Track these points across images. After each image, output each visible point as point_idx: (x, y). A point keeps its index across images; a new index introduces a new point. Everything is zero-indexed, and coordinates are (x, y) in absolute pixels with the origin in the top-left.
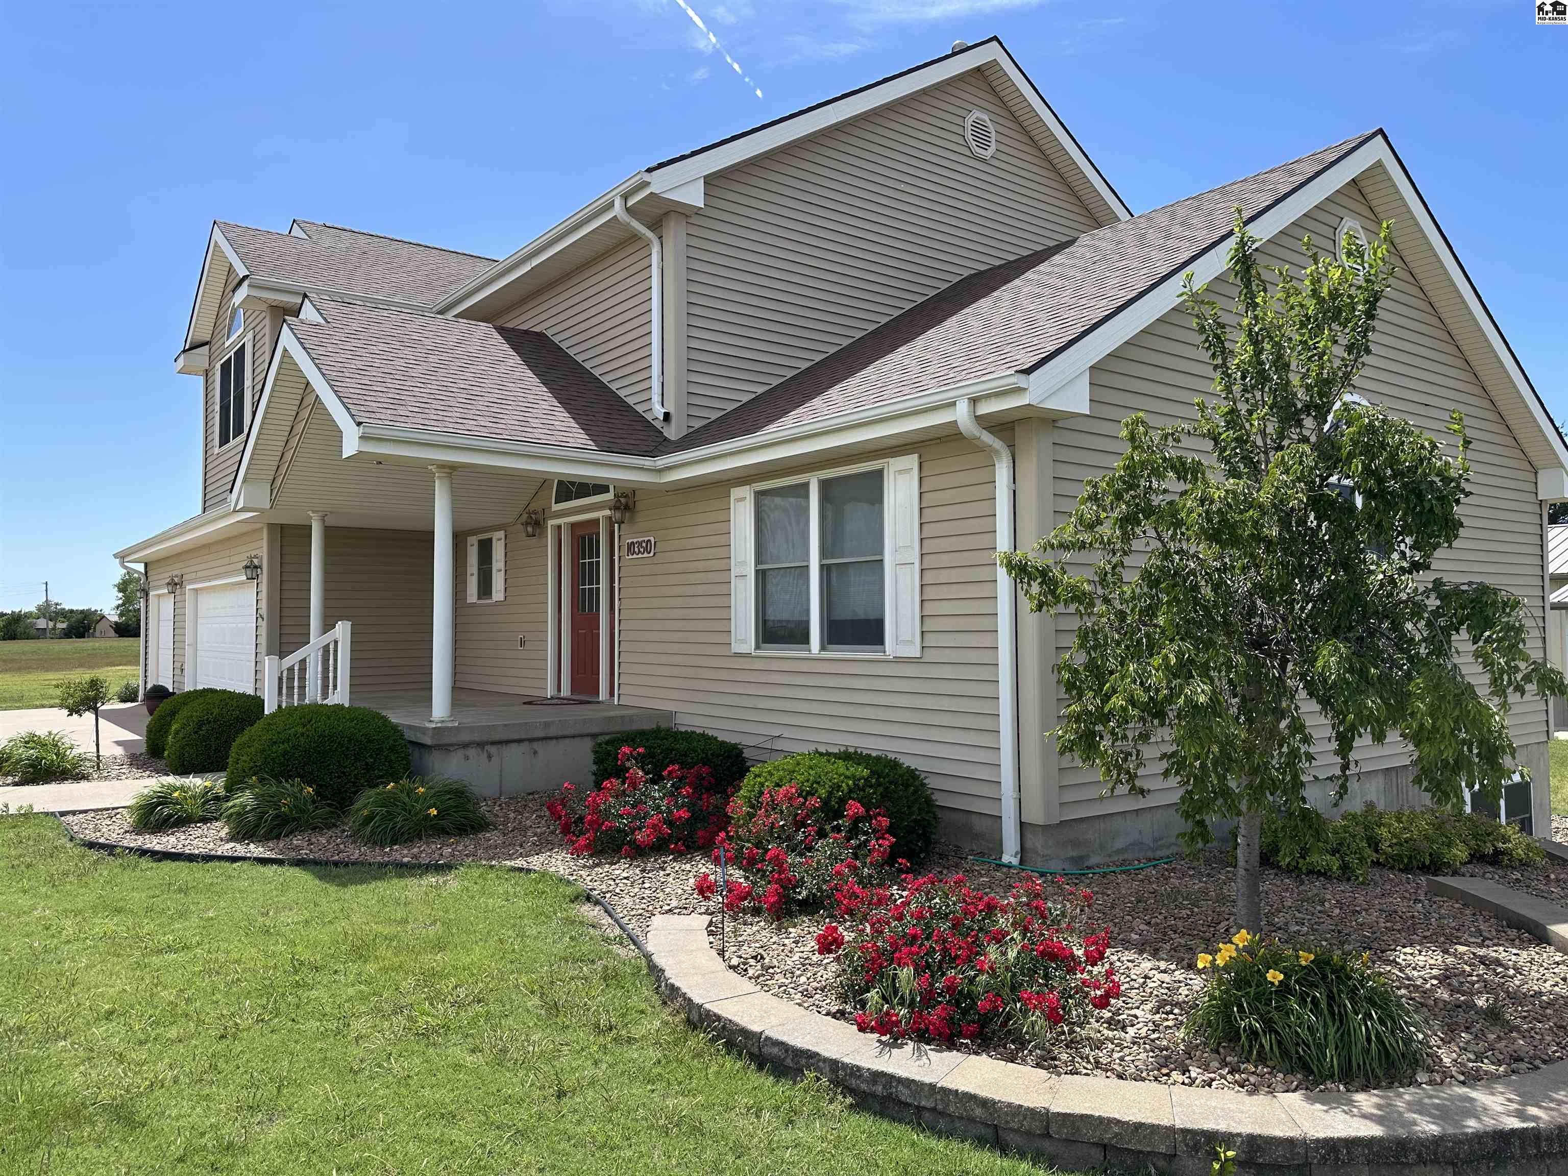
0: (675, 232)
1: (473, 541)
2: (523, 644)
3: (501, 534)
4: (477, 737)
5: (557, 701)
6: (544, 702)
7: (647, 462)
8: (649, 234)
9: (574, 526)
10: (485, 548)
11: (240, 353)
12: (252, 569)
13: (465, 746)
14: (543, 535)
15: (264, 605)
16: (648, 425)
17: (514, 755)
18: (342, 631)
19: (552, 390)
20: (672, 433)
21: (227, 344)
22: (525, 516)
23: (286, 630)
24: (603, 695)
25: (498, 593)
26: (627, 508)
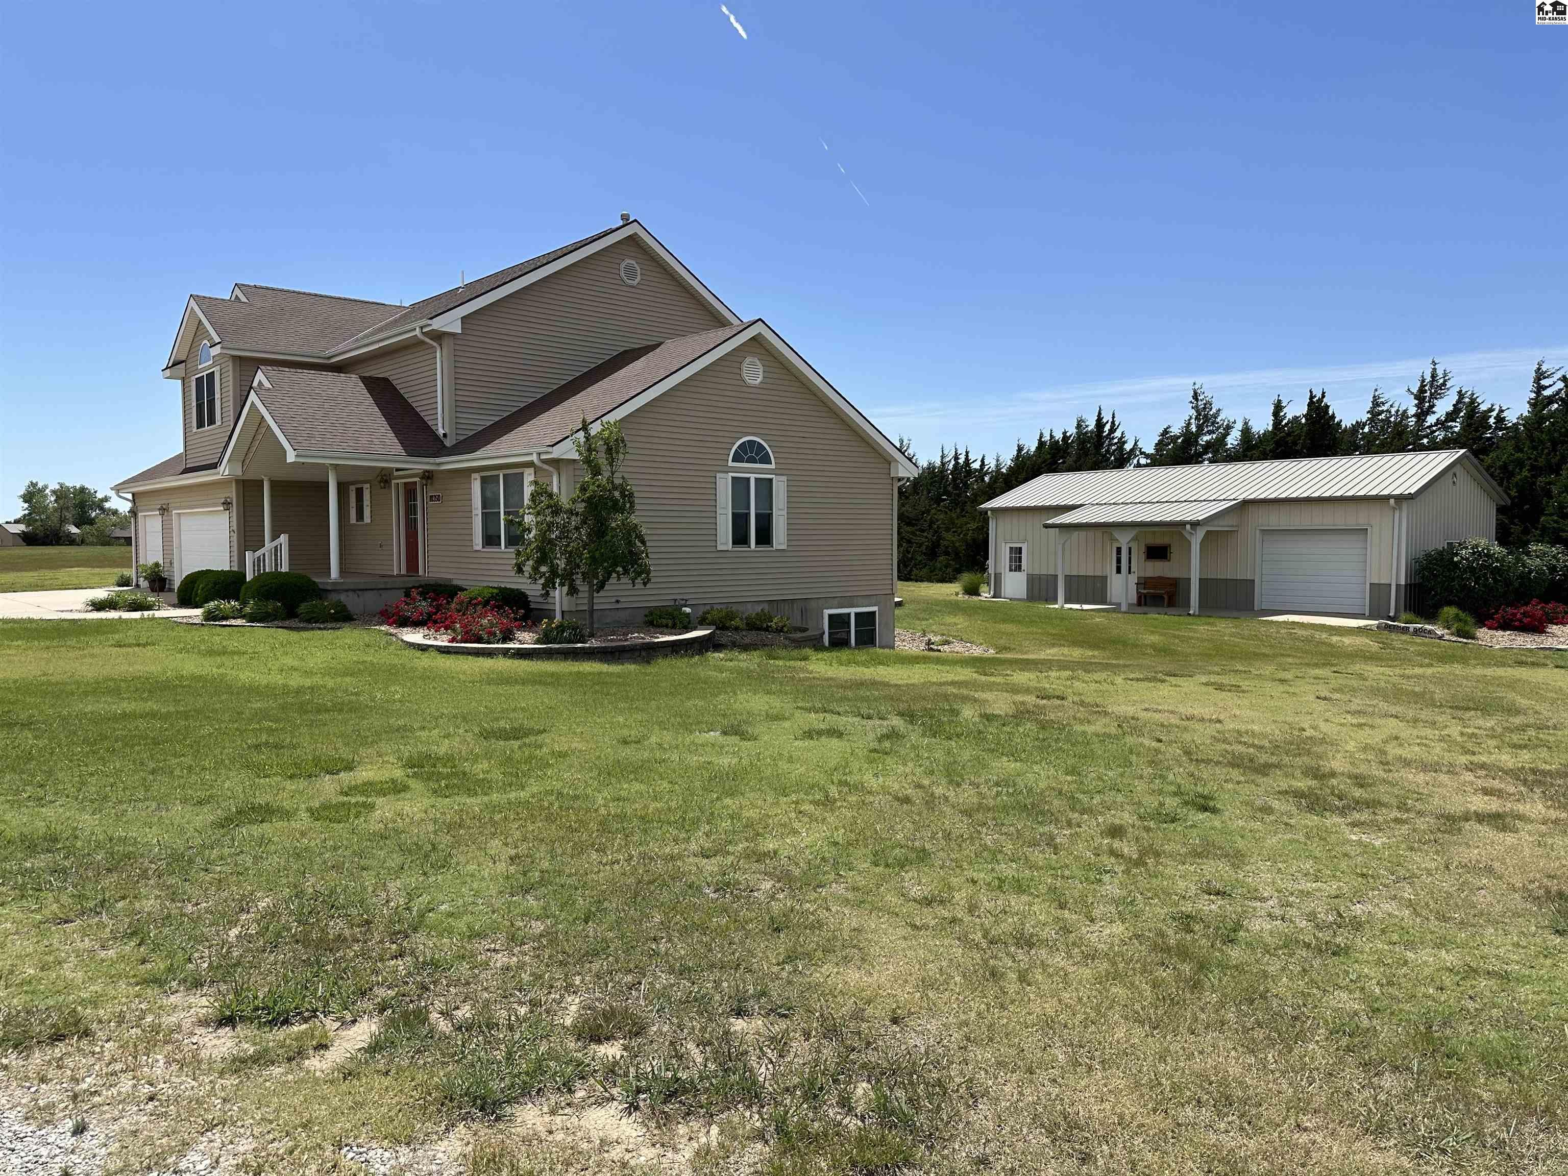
0: (446, 342)
1: (353, 489)
2: (381, 546)
3: (368, 486)
4: (352, 587)
5: (399, 576)
6: (393, 576)
7: (432, 460)
8: (435, 344)
9: (405, 483)
10: (360, 493)
11: (211, 376)
12: (227, 504)
13: (347, 591)
14: (390, 487)
15: (234, 524)
16: (436, 436)
17: (369, 595)
18: (283, 539)
19: (387, 419)
20: (448, 443)
21: (200, 367)
22: (379, 478)
23: (247, 539)
24: (421, 572)
25: (367, 519)
26: (428, 478)
